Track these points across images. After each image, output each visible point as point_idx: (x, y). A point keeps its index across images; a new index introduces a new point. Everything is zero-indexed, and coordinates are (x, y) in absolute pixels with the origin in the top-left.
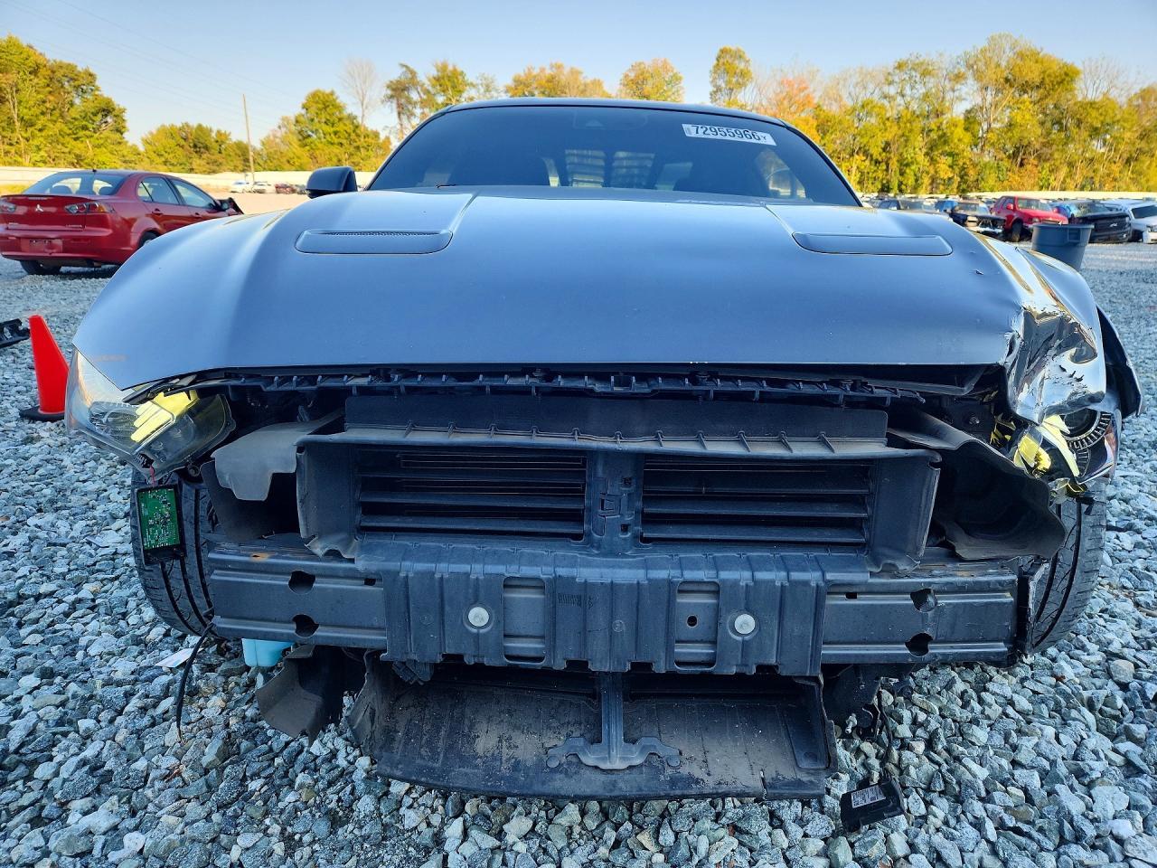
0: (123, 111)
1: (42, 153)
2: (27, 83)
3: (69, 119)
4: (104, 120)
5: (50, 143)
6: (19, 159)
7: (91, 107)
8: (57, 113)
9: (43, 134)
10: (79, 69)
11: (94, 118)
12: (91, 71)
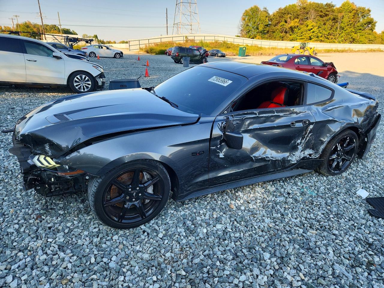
0: (376, 23)
1: (343, 38)
2: (347, 16)
3: (356, 26)
4: (368, 26)
5: (346, 35)
6: (335, 40)
7: (365, 22)
8: (353, 25)
9: (346, 32)
10: (366, 9)
11: (364, 26)
12: (370, 9)
